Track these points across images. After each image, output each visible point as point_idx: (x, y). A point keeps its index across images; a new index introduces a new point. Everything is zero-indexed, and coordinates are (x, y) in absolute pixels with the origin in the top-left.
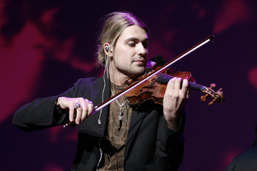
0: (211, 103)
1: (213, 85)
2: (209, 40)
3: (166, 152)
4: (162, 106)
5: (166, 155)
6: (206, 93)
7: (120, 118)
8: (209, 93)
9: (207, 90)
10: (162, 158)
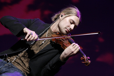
0: (83, 62)
1: (89, 58)
2: (98, 33)
3: (51, 68)
4: (64, 50)
5: (50, 69)
6: (84, 58)
7: (43, 42)
8: (86, 59)
9: (85, 57)
10: (47, 69)
